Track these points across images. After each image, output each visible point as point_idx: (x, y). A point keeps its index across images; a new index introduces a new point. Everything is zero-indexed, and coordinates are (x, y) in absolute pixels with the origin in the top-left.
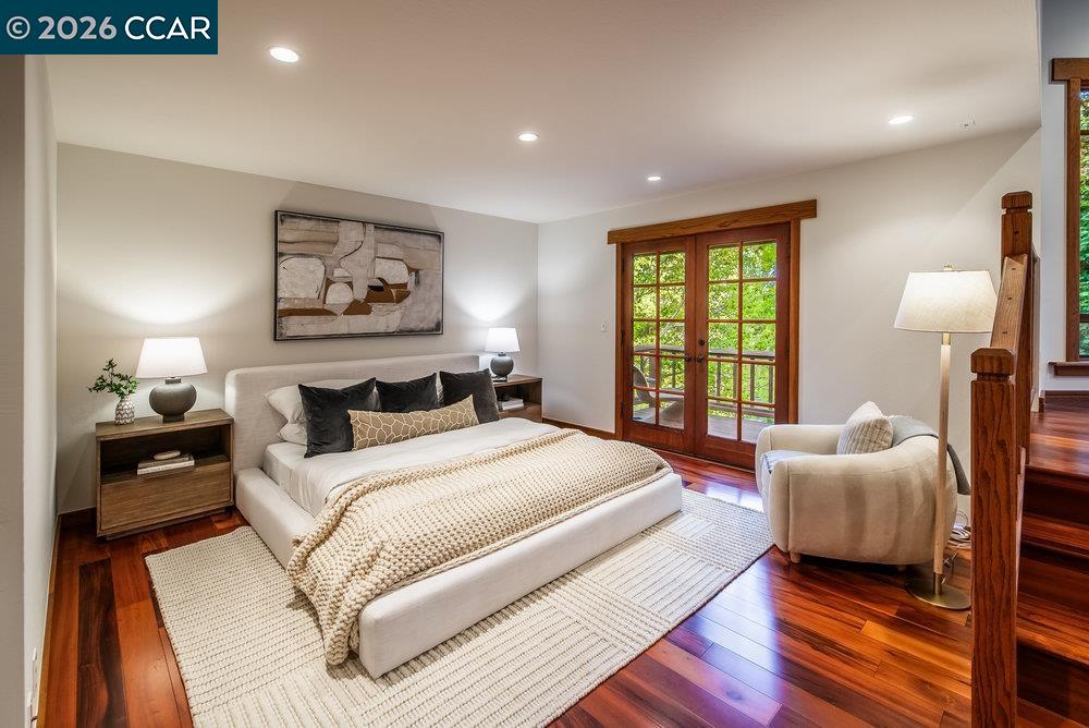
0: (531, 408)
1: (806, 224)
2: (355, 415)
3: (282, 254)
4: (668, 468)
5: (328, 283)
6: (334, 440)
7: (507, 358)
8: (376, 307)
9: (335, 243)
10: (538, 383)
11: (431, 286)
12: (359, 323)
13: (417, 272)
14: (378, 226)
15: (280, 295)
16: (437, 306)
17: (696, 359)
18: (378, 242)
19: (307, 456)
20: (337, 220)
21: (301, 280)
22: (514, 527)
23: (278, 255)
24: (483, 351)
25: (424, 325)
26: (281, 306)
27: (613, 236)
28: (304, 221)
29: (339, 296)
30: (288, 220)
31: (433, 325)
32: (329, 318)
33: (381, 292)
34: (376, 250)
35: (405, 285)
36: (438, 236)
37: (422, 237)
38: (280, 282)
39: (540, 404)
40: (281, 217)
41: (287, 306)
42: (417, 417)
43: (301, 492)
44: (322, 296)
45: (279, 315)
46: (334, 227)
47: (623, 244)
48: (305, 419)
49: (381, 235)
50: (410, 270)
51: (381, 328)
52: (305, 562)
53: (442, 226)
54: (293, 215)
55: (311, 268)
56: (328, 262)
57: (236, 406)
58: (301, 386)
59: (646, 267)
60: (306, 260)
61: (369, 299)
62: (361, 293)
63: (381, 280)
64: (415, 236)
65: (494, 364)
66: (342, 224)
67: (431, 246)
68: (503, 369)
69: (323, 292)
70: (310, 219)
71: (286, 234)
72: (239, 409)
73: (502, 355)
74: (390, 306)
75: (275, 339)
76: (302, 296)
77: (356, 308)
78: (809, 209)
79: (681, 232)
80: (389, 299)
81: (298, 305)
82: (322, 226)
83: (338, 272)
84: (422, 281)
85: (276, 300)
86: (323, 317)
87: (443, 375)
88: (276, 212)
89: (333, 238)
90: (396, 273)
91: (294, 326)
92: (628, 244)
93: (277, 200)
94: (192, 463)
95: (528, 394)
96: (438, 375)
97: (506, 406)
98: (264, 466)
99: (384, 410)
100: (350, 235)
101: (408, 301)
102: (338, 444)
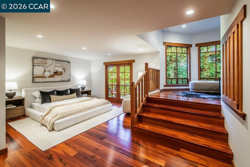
0: (89, 96)
1: (133, 63)
2: (51, 96)
3: (34, 66)
4: (110, 103)
5: (45, 71)
6: (47, 101)
7: (84, 86)
8: (55, 76)
9: (46, 63)
10: (90, 91)
11: (68, 72)
12: (51, 79)
13: (64, 69)
14: (56, 60)
15: (34, 73)
16: (69, 76)
17: (118, 86)
18: (56, 63)
19: (41, 104)
20: (47, 59)
21: (39, 71)
22: (81, 111)
23: (33, 66)
24: (79, 85)
25: (66, 80)
26: (34, 76)
27: (104, 63)
28: (40, 59)
29: (47, 74)
30: (36, 59)
31: (68, 80)
32: (45, 78)
33: (56, 73)
34: (55, 65)
35: (62, 72)
36: (69, 62)
37: (65, 62)
38: (34, 71)
39: (91, 95)
40: (34, 58)
41: (36, 76)
42: (64, 97)
43: (41, 110)
44: (43, 74)
45: (33, 78)
46: (46, 60)
47: (106, 65)
48: (41, 97)
49: (56, 62)
50: (63, 69)
51: (57, 80)
52: (43, 118)
53: (70, 60)
54: (37, 58)
55: (41, 68)
56: (45, 67)
57: (25, 95)
58: (40, 91)
59: (114, 69)
60: (40, 67)
61: (54, 75)
62: (52, 73)
63: (56, 71)
64: (64, 62)
65: (81, 87)
66: (48, 60)
67: (67, 64)
68: (83, 88)
69: (44, 73)
70: (41, 59)
71: (35, 61)
72: (25, 96)
73: (83, 85)
74: (58, 76)
75: (33, 82)
76: (39, 74)
77: (51, 76)
78: (134, 61)
79: (116, 63)
80: (59, 75)
81: (38, 76)
82: (43, 60)
83: (47, 69)
84: (65, 71)
85: (33, 75)
86: (44, 78)
87: (70, 89)
88: (33, 57)
89: (46, 62)
90: (60, 70)
91: (37, 80)
92: (107, 65)
93: (33, 55)
94: (15, 106)
95: (88, 93)
96: (69, 89)
97: (83, 95)
98: (31, 107)
99: (57, 95)
100: (50, 62)
101: (62, 75)
102: (48, 101)
